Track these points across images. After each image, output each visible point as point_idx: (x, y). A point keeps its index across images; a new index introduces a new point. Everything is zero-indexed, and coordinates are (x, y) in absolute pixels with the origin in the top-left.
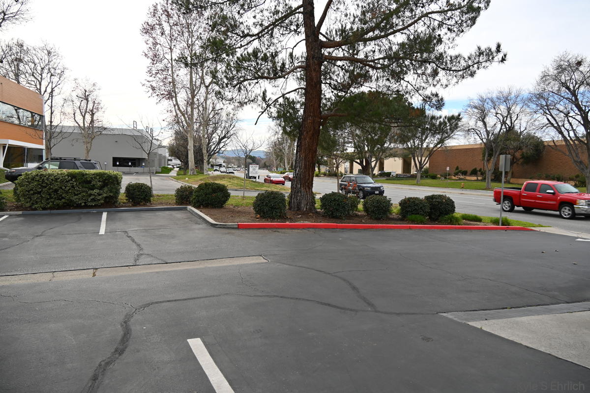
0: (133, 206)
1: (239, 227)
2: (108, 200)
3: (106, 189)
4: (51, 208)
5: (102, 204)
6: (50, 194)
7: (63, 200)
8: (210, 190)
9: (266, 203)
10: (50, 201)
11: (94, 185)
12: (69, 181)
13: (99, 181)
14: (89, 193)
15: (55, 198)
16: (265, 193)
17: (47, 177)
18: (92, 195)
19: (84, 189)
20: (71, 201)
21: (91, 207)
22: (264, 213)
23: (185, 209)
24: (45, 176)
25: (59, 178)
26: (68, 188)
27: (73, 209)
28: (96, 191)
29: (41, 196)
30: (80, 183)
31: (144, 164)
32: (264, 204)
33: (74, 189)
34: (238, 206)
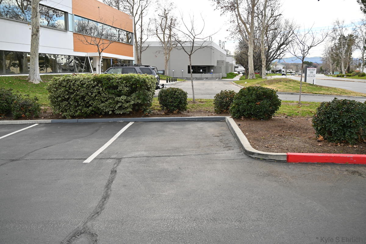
0: (167, 114)
1: (289, 160)
2: (137, 108)
3: (134, 95)
4: (79, 117)
5: (130, 112)
6: (77, 102)
7: (90, 108)
8: (254, 96)
9: (335, 118)
10: (78, 109)
11: (121, 91)
12: (95, 86)
13: (126, 86)
14: (116, 100)
15: (83, 105)
16: (333, 102)
17: (73, 82)
18: (119, 102)
19: (110, 96)
20: (99, 109)
21: (119, 116)
22: (330, 133)
23: (223, 120)
24: (72, 81)
25: (85, 84)
26: (94, 94)
27: (101, 118)
28: (123, 98)
29: (69, 103)
30: (106, 89)
31: (212, 71)
32: (331, 119)
33: (101, 95)
34: (291, 116)
